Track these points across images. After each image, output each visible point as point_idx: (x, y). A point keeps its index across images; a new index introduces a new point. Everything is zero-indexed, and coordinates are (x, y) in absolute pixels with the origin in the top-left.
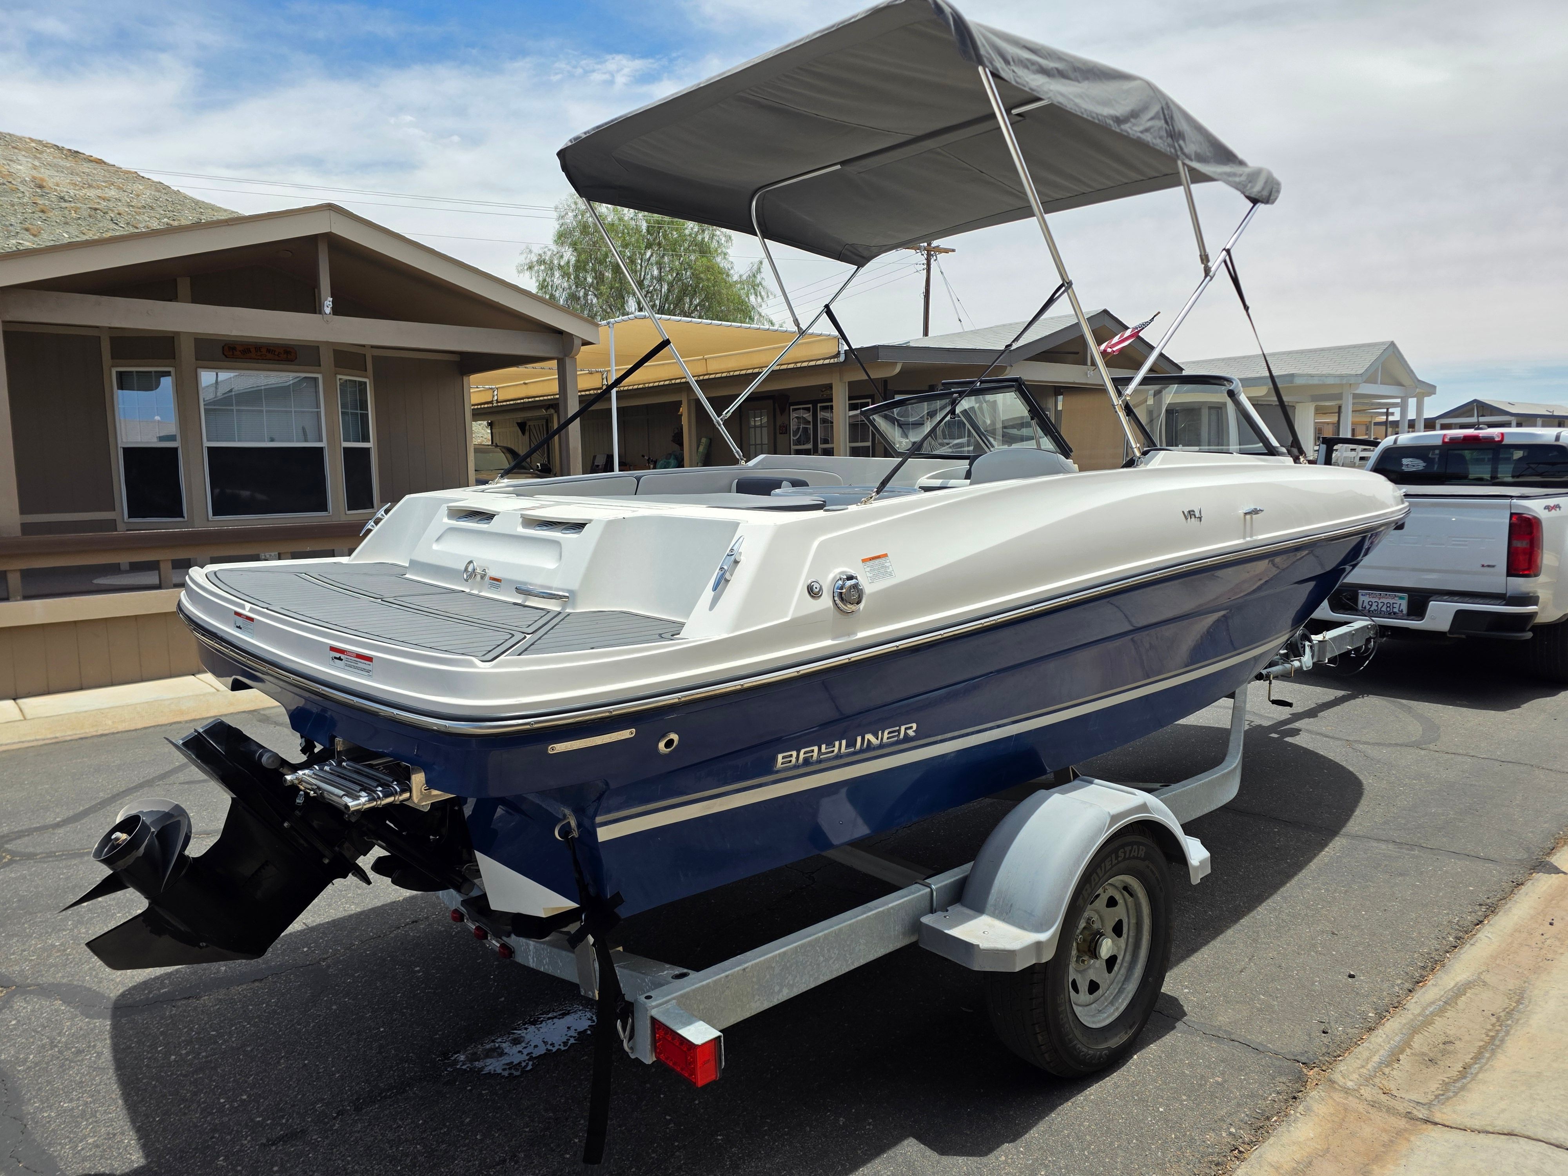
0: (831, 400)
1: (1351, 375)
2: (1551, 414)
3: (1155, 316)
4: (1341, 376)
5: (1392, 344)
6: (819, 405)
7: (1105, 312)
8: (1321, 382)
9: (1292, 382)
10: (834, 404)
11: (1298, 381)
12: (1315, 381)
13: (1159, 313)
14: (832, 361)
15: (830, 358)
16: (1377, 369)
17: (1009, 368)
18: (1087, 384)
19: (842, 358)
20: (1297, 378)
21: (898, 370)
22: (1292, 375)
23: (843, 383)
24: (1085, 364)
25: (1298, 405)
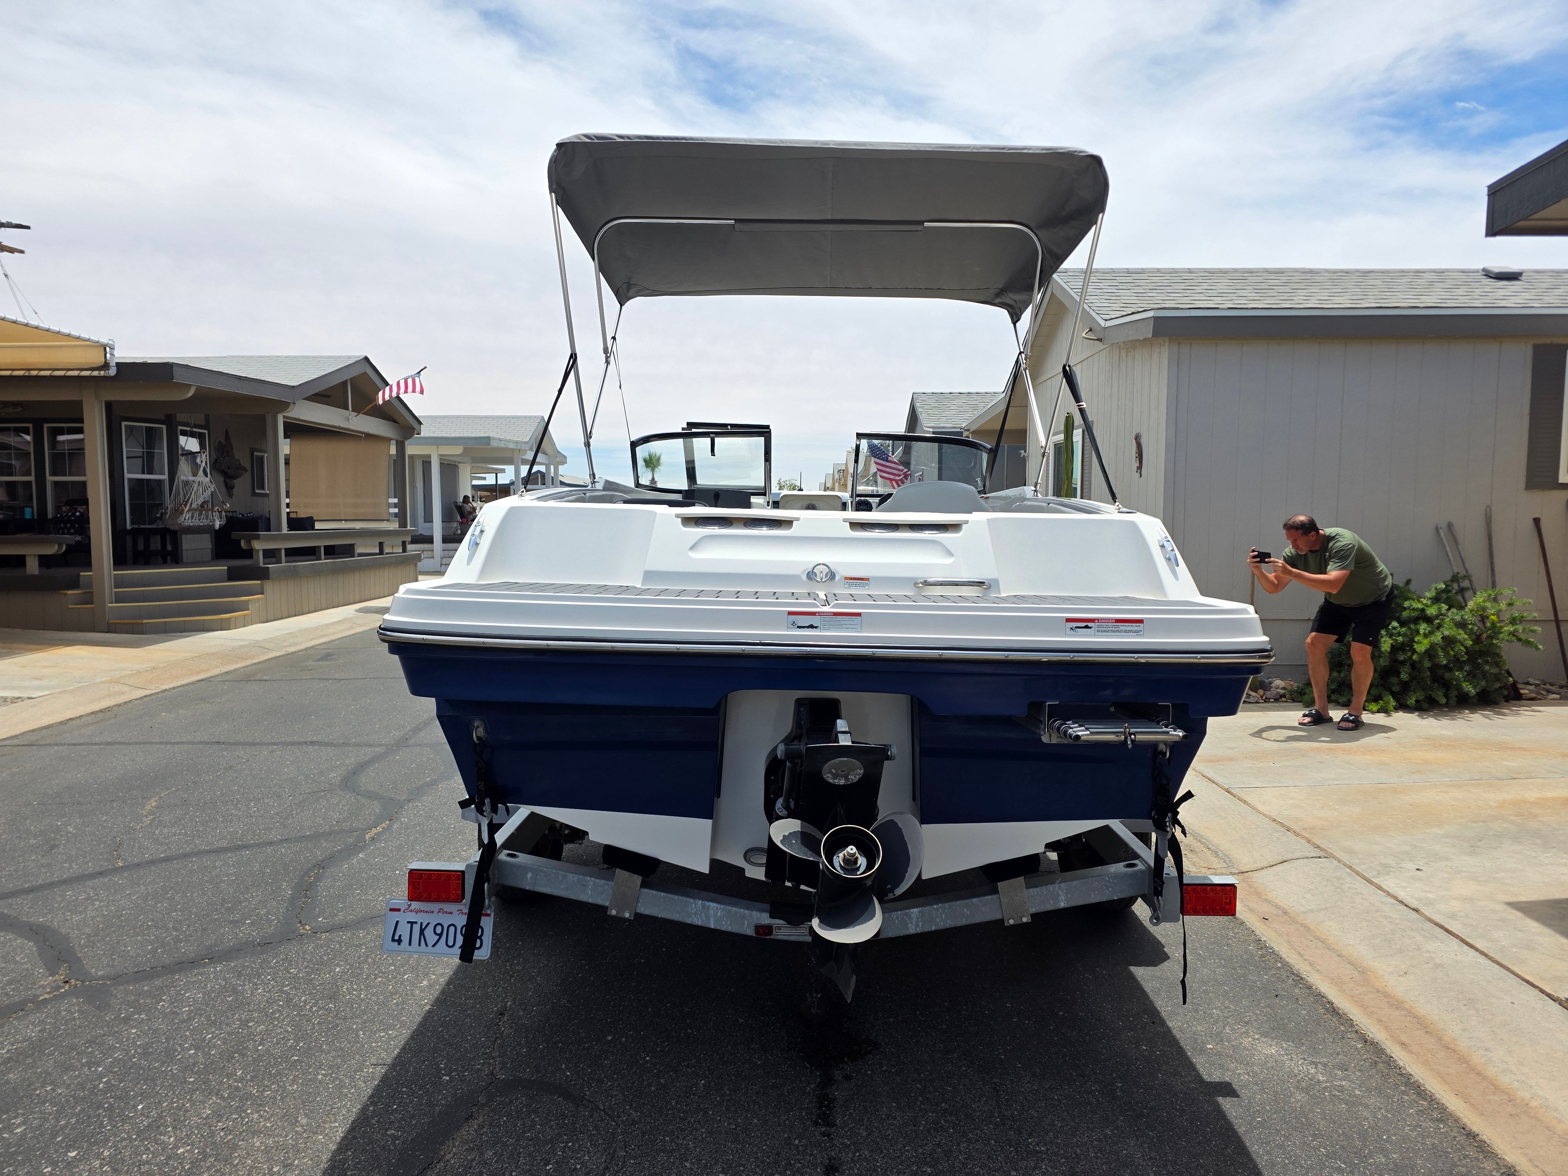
0: (81, 421)
1: (522, 442)
3: (422, 370)
4: (515, 443)
6: (46, 426)
7: (366, 359)
8: (506, 446)
9: (489, 444)
10: (86, 426)
11: (494, 444)
12: (502, 445)
13: (425, 368)
15: (93, 369)
16: (534, 441)
17: (291, 405)
18: (349, 430)
19: (113, 372)
20: (492, 441)
21: (190, 394)
22: (489, 438)
23: (101, 402)
24: (347, 409)
25: (460, 465)
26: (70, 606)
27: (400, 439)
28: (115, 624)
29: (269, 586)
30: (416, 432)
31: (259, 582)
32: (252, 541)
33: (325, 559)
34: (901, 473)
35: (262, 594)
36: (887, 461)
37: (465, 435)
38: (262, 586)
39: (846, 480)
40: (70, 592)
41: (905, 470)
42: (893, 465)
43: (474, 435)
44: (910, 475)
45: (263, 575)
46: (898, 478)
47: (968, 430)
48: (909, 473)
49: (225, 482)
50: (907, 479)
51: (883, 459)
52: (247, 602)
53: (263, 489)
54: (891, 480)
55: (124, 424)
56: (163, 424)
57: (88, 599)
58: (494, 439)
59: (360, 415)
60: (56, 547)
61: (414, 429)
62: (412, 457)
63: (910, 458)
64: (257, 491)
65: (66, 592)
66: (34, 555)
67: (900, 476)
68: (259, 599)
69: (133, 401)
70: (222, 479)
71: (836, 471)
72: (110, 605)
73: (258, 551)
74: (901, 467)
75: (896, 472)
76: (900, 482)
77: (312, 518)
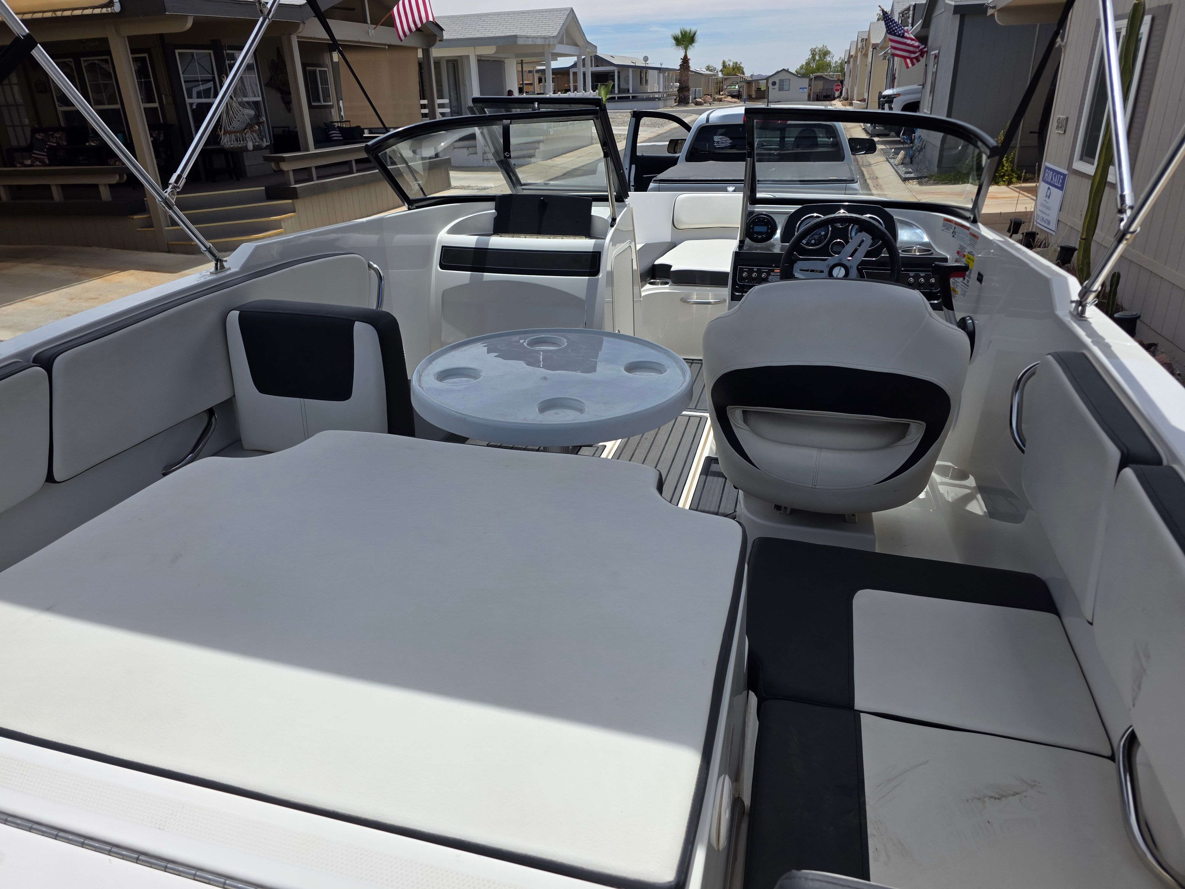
1: (550, 37)
2: (634, 65)
4: (545, 38)
5: (572, 10)
8: (534, 43)
9: (516, 42)
11: (520, 42)
12: (530, 42)
14: (104, 10)
15: (102, 6)
16: (563, 34)
17: (301, 25)
18: (369, 43)
19: (117, 8)
20: (519, 39)
21: (189, 24)
22: (515, 37)
23: (124, 37)
24: (366, 22)
25: (506, 61)
26: (138, 229)
27: (425, 47)
28: (173, 245)
29: (299, 204)
30: (438, 39)
31: (290, 201)
32: (280, 163)
33: (358, 171)
34: (917, 50)
35: (294, 212)
36: (903, 37)
37: (497, 35)
38: (293, 204)
39: (867, 50)
40: (135, 217)
41: (922, 47)
42: (909, 42)
43: (503, 35)
44: (927, 52)
45: (293, 194)
46: (913, 56)
47: (994, 7)
48: (926, 49)
49: (282, 97)
50: (923, 57)
51: (899, 36)
52: (279, 221)
53: (319, 101)
54: (905, 58)
55: (177, 51)
56: (209, 49)
57: (149, 224)
58: (521, 37)
59: (379, 26)
60: (117, 177)
61: (436, 36)
62: (437, 63)
63: (928, 32)
64: (313, 104)
65: (132, 217)
66: (105, 185)
67: (915, 53)
68: (291, 217)
69: (147, 35)
70: (279, 95)
71: (860, 39)
72: (166, 228)
73: (288, 171)
74: (917, 44)
75: (911, 49)
76: (915, 61)
77: (359, 127)
